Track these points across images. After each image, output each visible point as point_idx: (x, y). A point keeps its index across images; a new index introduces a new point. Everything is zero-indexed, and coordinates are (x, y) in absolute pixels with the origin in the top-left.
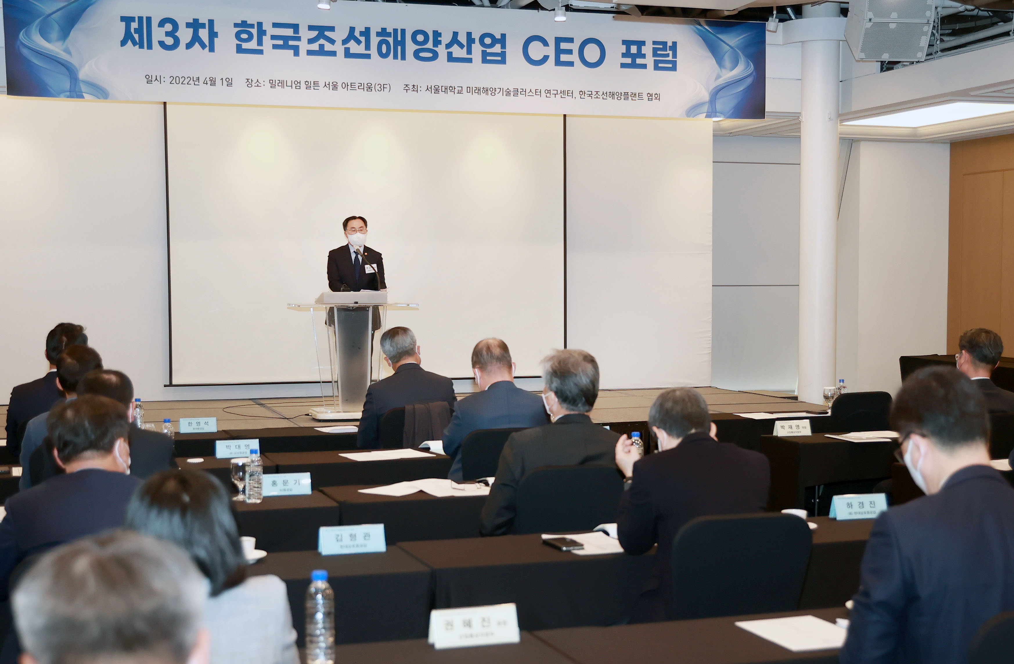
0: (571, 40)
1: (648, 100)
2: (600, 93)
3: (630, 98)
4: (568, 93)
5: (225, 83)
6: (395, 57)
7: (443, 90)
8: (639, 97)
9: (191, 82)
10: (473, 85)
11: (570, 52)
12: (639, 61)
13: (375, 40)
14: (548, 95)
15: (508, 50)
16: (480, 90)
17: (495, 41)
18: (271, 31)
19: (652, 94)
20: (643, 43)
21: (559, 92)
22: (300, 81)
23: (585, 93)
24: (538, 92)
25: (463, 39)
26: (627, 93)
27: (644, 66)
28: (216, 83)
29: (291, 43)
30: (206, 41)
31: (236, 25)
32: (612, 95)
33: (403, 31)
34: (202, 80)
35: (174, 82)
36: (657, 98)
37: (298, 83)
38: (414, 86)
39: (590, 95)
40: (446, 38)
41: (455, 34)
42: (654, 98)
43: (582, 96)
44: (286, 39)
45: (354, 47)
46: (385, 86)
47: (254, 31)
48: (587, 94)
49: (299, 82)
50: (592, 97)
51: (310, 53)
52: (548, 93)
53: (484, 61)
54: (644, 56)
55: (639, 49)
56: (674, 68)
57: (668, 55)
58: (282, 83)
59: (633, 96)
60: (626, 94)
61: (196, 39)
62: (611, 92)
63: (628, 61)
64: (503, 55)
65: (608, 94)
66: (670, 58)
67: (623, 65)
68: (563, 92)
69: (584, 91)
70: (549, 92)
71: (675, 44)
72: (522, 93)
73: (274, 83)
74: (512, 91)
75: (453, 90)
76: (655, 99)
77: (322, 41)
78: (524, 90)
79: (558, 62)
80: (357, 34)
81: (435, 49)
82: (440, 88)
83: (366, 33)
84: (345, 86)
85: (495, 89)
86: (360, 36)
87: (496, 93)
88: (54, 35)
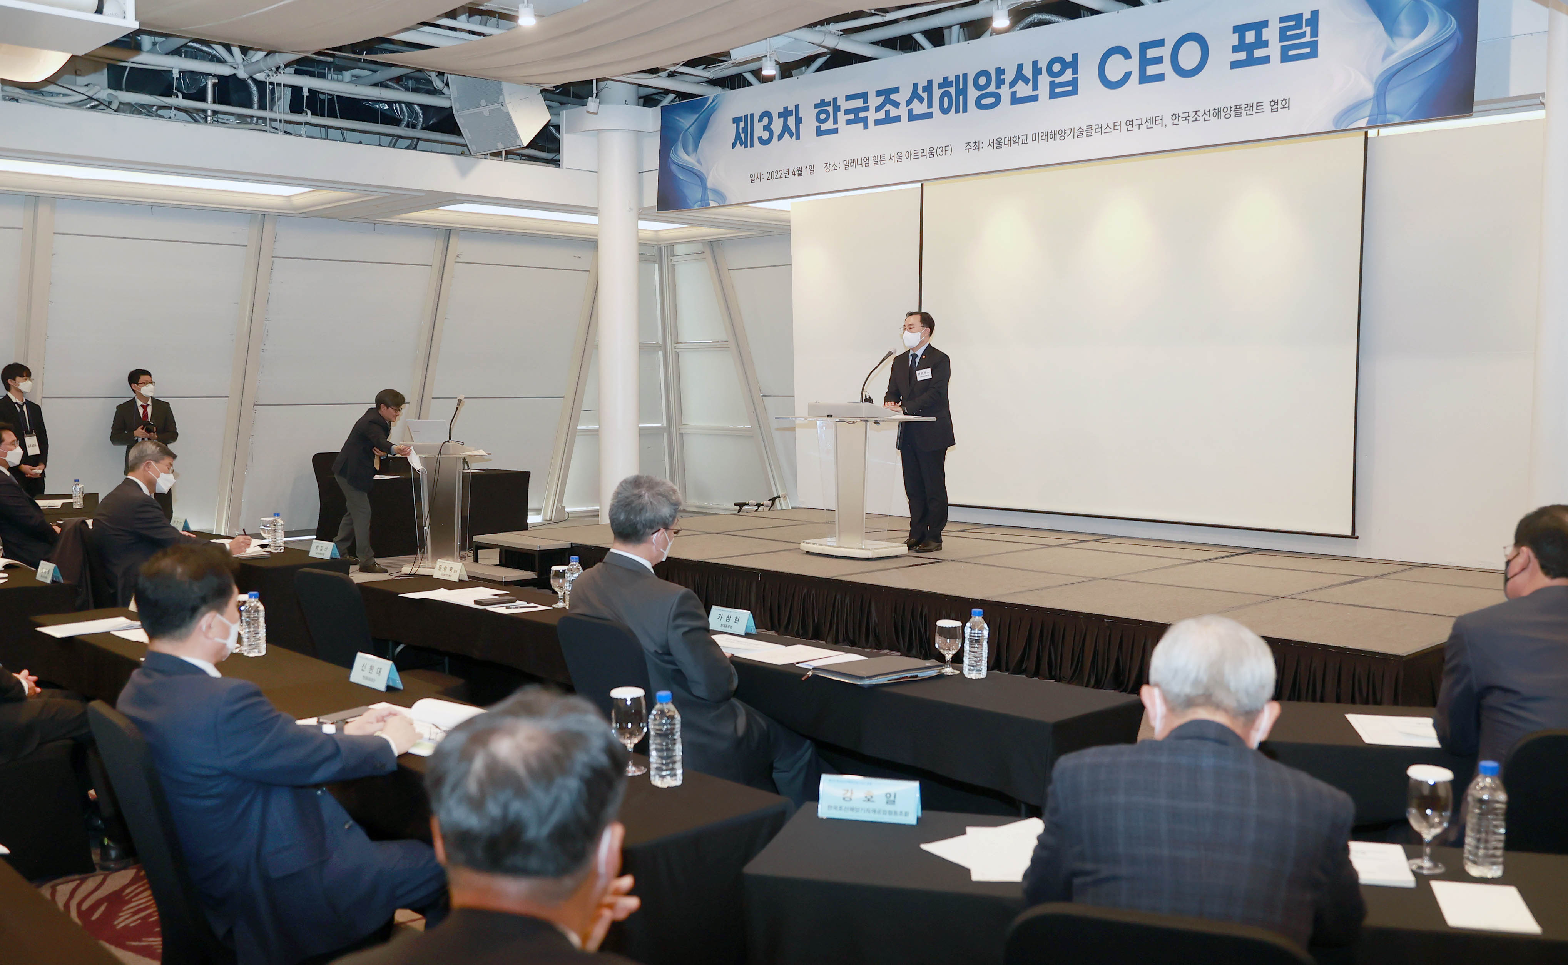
0: (1160, 43)
1: (1272, 112)
2: (1200, 113)
3: (1244, 113)
4: (1156, 120)
5: (809, 171)
6: (957, 111)
7: (1006, 143)
8: (1257, 109)
9: (783, 175)
10: (1039, 130)
11: (1159, 60)
12: (1258, 53)
13: (937, 93)
14: (1130, 127)
15: (1080, 75)
16: (1047, 135)
17: (1065, 65)
18: (844, 105)
19: (1278, 100)
20: (1265, 24)
21: (1144, 121)
23: (1179, 116)
24: (1117, 126)
25: (1028, 72)
26: (1240, 105)
27: (1266, 60)
28: (802, 172)
29: (861, 115)
30: (793, 129)
31: (816, 106)
32: (1218, 112)
33: (965, 76)
34: (791, 172)
35: (770, 178)
36: (1285, 106)
38: (975, 142)
39: (1186, 117)
40: (1009, 77)
41: (1020, 67)
42: (1280, 106)
43: (1176, 122)
44: (856, 111)
45: (919, 108)
46: (947, 148)
47: (830, 109)
48: (1182, 118)
49: (868, 158)
50: (1188, 120)
51: (878, 122)
52: (1130, 124)
53: (1053, 95)
54: (1265, 44)
55: (1259, 35)
56: (1314, 54)
57: (1303, 35)
58: (854, 163)
59: (1248, 108)
60: (1238, 107)
61: (786, 128)
62: (1216, 108)
63: (1242, 56)
64: (1074, 83)
65: (1212, 112)
66: (1307, 38)
67: (1235, 65)
68: (1150, 119)
69: (1178, 114)
70: (1131, 123)
71: (1315, 14)
72: (1097, 130)
73: (847, 164)
74: (1085, 129)
75: (1017, 141)
76: (1281, 108)
77: (888, 107)
78: (1100, 126)
79: (1144, 79)
80: (920, 91)
81: (998, 91)
82: (1003, 141)
83: (928, 88)
84: (909, 155)
85: (1065, 130)
86: (923, 92)
87: (1066, 135)
88: (690, 148)
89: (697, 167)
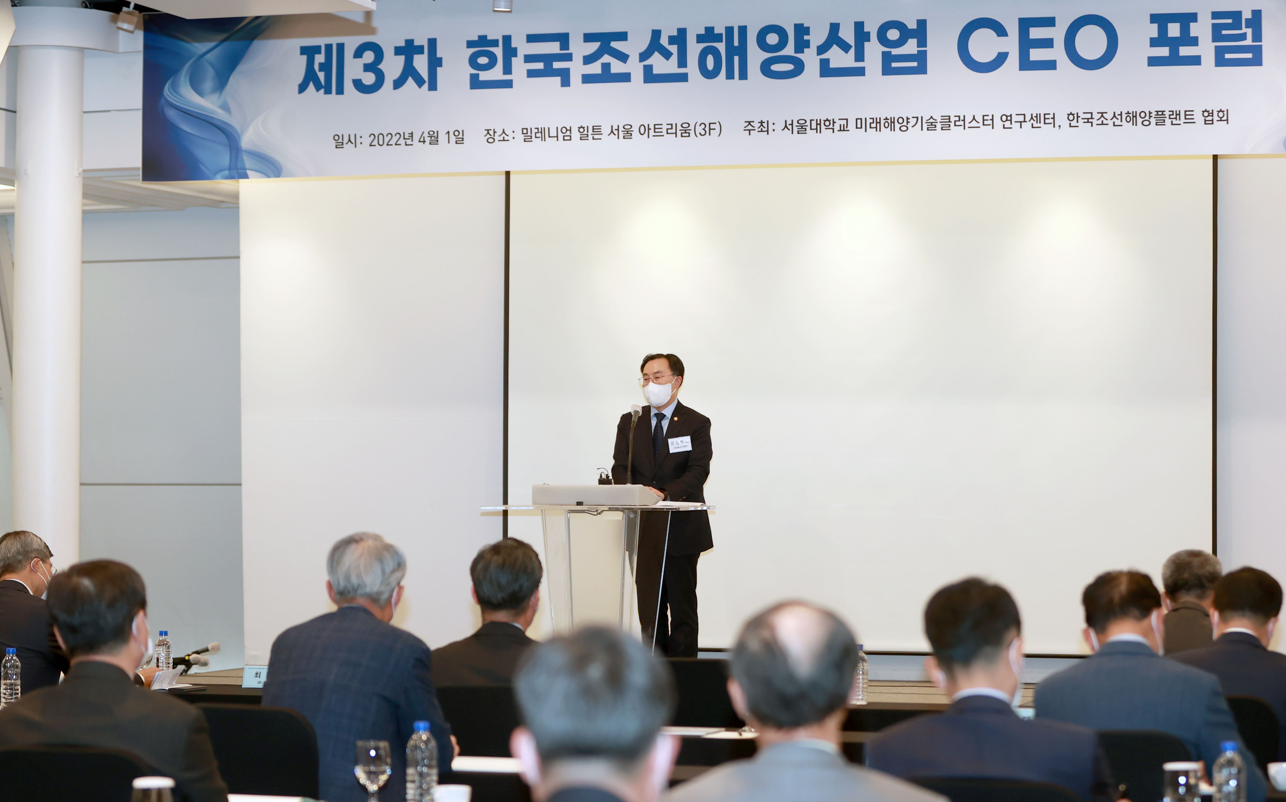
0: (1050, 22)
1: (1205, 124)
2: (1109, 116)
3: (1168, 121)
4: (1045, 119)
5: (453, 139)
6: (730, 76)
7: (814, 126)
8: (1186, 119)
9: (402, 141)
10: (867, 114)
11: (1048, 43)
12: (1184, 51)
13: (694, 49)
14: (1007, 124)
15: (931, 49)
16: (880, 123)
17: (906, 34)
18: (524, 48)
19: (1213, 110)
20: (1193, 17)
21: (1028, 118)
22: (571, 127)
23: (1078, 117)
24: (987, 121)
25: (847, 34)
26: (1163, 112)
27: (1196, 60)
28: (439, 139)
29: (557, 65)
30: (424, 74)
31: (470, 44)
32: (1132, 117)
33: (743, 30)
34: (416, 137)
35: (375, 142)
36: (1223, 119)
37: (567, 130)
38: (762, 122)
39: (1088, 119)
40: (817, 37)
41: (835, 28)
42: (1216, 118)
43: (1074, 123)
44: (547, 59)
45: (659, 64)
46: (712, 126)
47: (498, 51)
48: (1082, 119)
49: (568, 128)
50: (1092, 123)
51: (587, 79)
52: (1007, 120)
53: (887, 70)
54: (1194, 42)
55: (1185, 29)
56: (1257, 61)
57: (1243, 37)
58: (542, 133)
59: (1174, 116)
60: (1160, 115)
61: (409, 71)
62: (1131, 112)
63: (1164, 52)
64: (921, 59)
65: (1124, 116)
66: (1249, 42)
67: (1153, 62)
68: (1037, 117)
69: (1077, 113)
70: (1009, 118)
71: (1257, 14)
72: (957, 123)
73: (529, 134)
74: (939, 120)
75: (831, 126)
76: (1218, 121)
77: (606, 58)
78: (962, 118)
79: (1026, 64)
80: (664, 41)
81: (799, 55)
82: (808, 123)
83: (680, 38)
84: (645, 130)
85: (908, 119)
86: (670, 43)
87: (910, 125)
88: (208, 84)
89: (220, 115)
